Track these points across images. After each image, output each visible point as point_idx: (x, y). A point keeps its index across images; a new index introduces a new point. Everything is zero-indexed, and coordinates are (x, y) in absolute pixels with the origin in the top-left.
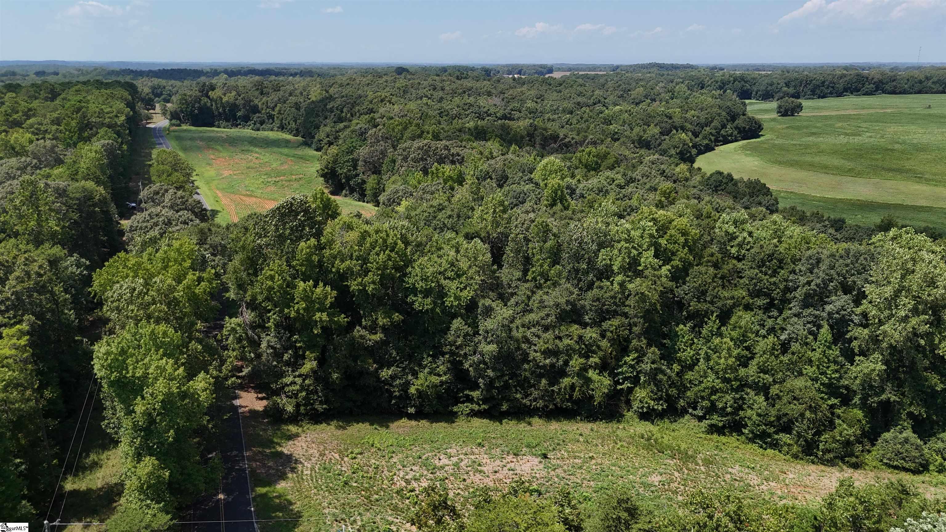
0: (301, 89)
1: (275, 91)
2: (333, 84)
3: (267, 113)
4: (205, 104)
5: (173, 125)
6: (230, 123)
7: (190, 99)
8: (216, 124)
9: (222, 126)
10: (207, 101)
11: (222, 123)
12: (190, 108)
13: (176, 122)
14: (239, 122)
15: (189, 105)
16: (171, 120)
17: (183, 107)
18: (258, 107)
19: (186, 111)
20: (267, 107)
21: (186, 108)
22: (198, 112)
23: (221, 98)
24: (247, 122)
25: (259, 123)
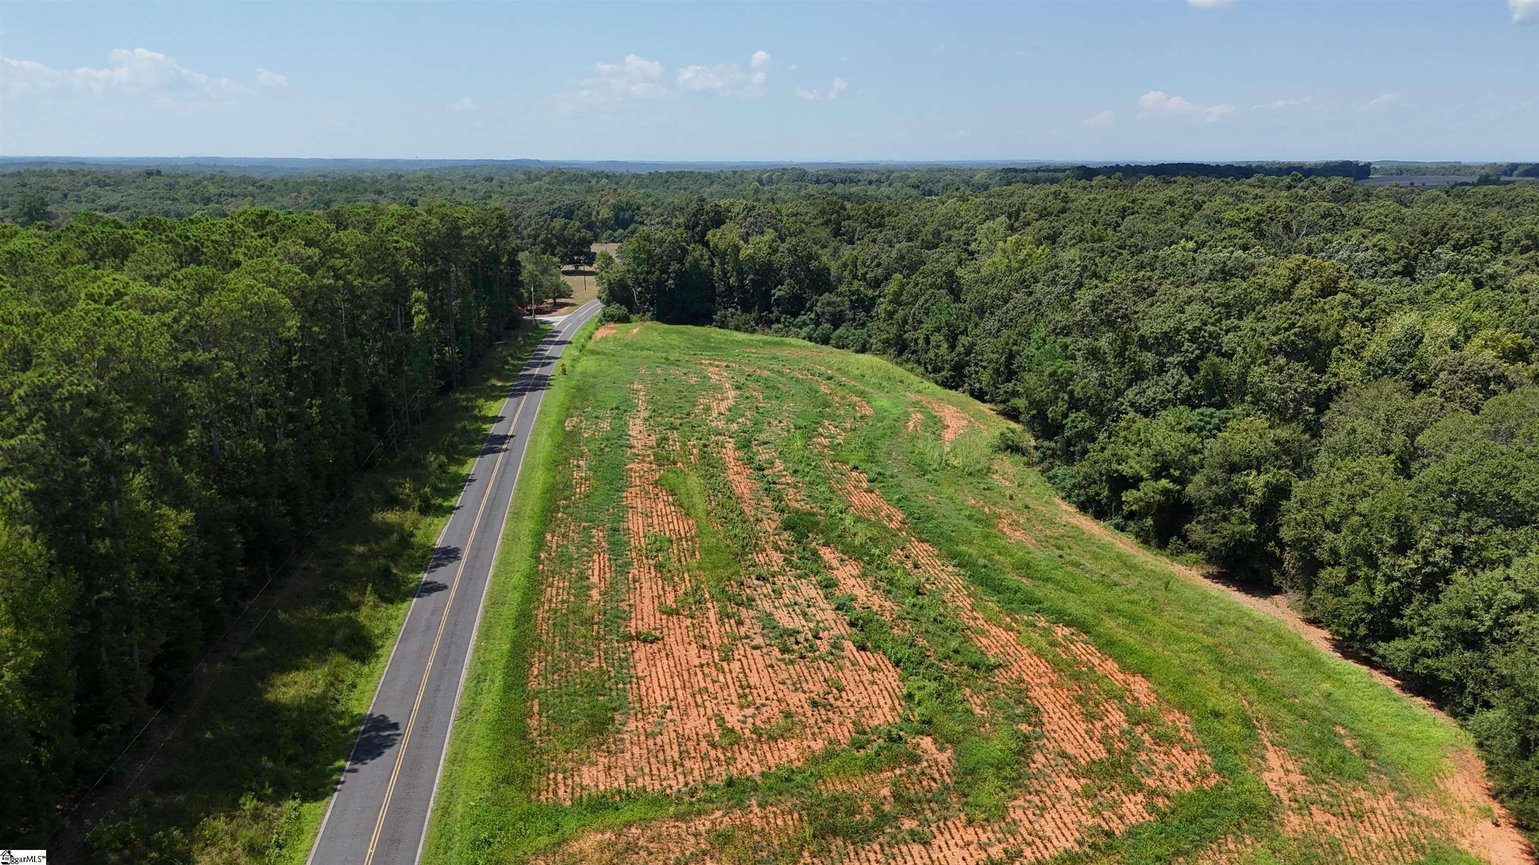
3: (853, 294)
4: (696, 262)
5: (607, 318)
6: (754, 315)
7: (658, 250)
8: (717, 317)
9: (732, 322)
10: (702, 256)
11: (733, 315)
12: (657, 272)
13: (615, 309)
14: (776, 313)
15: (654, 265)
16: (608, 303)
17: (639, 270)
18: (829, 274)
19: (645, 280)
20: (855, 277)
21: (648, 273)
22: (676, 284)
23: (737, 249)
24: (795, 315)
25: (828, 321)
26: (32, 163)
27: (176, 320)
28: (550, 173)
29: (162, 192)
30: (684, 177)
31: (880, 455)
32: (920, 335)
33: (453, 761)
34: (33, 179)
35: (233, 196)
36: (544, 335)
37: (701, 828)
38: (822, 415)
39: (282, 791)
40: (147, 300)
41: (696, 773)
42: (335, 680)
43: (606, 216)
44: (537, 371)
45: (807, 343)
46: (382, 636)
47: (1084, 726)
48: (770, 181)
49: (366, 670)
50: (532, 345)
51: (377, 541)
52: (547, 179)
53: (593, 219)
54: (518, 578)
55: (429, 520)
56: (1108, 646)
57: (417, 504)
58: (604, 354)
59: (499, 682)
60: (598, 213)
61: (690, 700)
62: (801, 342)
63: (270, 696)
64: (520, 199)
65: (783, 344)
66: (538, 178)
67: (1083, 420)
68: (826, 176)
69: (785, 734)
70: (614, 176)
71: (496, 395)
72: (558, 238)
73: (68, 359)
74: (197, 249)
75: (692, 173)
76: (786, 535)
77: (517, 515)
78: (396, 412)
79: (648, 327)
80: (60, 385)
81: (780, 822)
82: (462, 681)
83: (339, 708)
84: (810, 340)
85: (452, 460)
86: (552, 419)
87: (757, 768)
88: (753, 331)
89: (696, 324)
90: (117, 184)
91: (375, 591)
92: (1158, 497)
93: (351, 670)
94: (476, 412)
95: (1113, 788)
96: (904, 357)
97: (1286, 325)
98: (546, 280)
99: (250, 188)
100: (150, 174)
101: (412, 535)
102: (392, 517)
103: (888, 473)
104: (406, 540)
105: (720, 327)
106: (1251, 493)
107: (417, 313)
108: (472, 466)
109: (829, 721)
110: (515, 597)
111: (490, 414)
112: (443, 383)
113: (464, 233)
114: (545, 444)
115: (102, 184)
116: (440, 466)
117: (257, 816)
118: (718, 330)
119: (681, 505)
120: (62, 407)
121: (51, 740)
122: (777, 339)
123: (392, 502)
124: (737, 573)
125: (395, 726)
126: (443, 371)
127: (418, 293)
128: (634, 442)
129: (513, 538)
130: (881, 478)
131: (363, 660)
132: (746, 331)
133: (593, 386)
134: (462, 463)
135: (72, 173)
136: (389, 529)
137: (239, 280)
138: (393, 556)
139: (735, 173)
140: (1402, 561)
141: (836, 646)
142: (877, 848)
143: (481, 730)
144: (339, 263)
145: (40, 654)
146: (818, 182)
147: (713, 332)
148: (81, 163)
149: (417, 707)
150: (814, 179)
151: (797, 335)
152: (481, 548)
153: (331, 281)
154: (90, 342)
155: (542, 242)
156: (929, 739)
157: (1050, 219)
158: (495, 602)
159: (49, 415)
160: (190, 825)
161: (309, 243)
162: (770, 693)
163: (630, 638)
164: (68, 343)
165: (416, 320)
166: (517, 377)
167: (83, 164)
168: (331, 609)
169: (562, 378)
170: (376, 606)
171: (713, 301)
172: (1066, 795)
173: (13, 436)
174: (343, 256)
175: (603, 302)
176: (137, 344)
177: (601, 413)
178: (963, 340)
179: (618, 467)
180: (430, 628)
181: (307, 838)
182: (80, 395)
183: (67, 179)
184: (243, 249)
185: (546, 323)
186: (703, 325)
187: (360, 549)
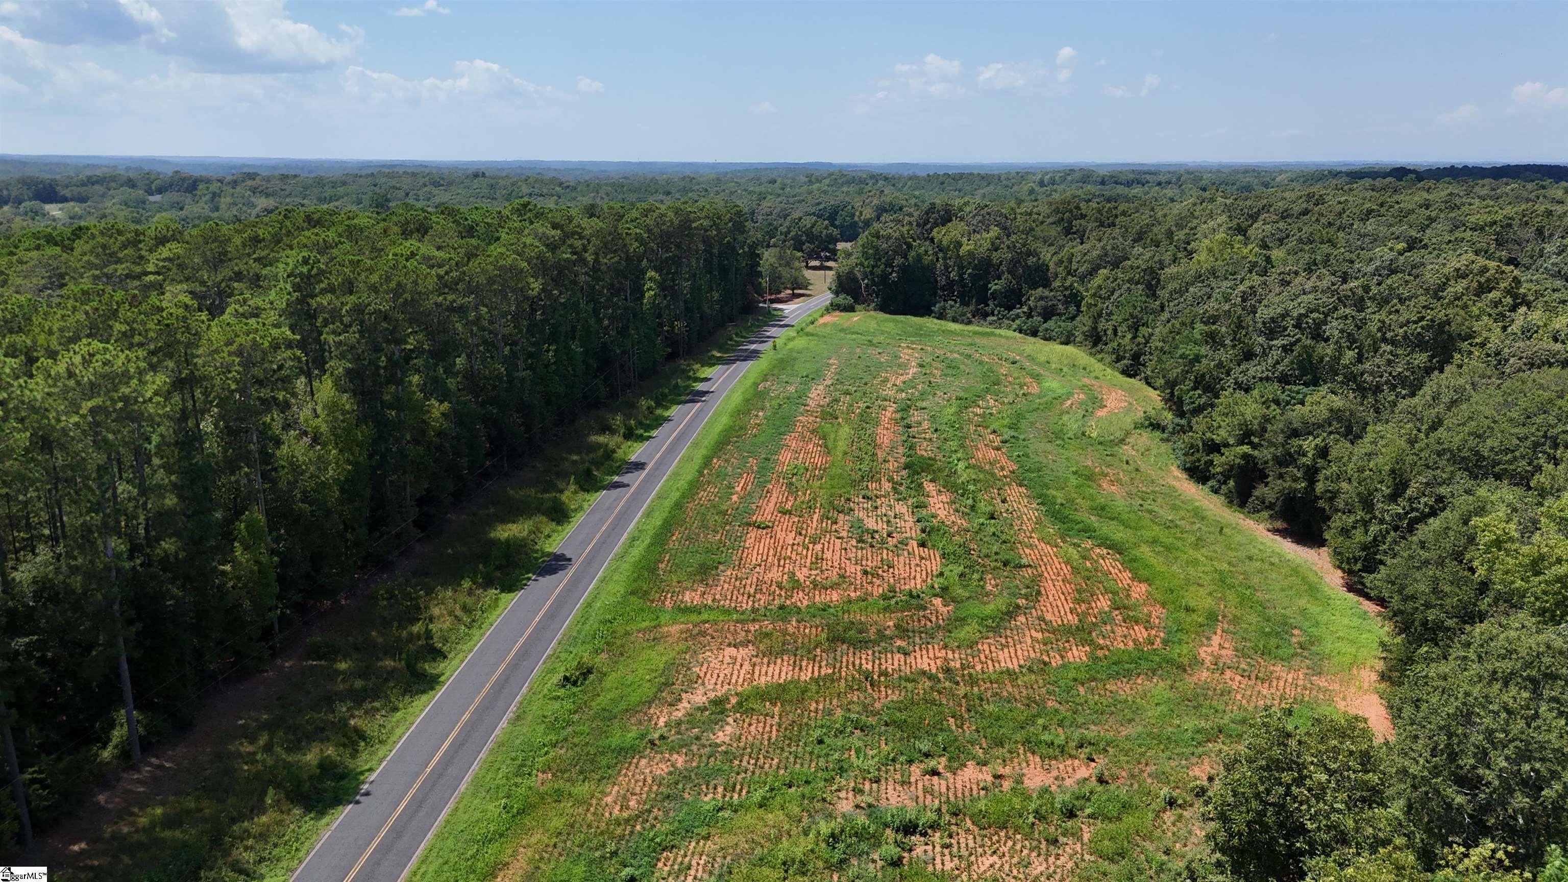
0: (1170, 222)
1: (1102, 225)
2: (1258, 213)
3: (1066, 289)
4: (919, 257)
5: (835, 307)
6: (972, 307)
7: (884, 246)
8: (936, 309)
9: (950, 313)
10: (926, 252)
11: (952, 306)
12: (882, 266)
13: (844, 299)
14: (991, 305)
15: (880, 259)
16: (837, 293)
17: (866, 263)
18: (1048, 270)
19: (872, 273)
20: (1069, 273)
21: (873, 267)
22: (899, 277)
23: (959, 244)
24: (1010, 308)
25: (1039, 314)
26: (383, 166)
27: (447, 273)
28: (830, 175)
29: (485, 191)
30: (961, 178)
31: (1023, 424)
32: (1109, 326)
33: (602, 580)
34: (383, 180)
35: (541, 195)
36: (771, 318)
37: (752, 629)
38: (987, 391)
39: (488, 583)
40: (430, 258)
41: (762, 602)
42: (537, 531)
43: (868, 216)
44: (753, 347)
45: (1017, 334)
46: (576, 510)
47: (1071, 605)
48: (1053, 182)
49: (560, 528)
50: (759, 327)
51: (588, 453)
52: (827, 181)
53: (856, 219)
54: (683, 484)
55: (629, 443)
56: (1131, 563)
57: (622, 431)
58: (817, 335)
59: (648, 541)
60: (861, 213)
61: (776, 562)
62: (1010, 333)
63: (492, 535)
64: (791, 200)
65: (993, 334)
66: (819, 181)
67: (1200, 396)
68: (1112, 177)
69: (834, 586)
70: (893, 178)
71: (711, 362)
72: (807, 235)
73: (374, 289)
74: (472, 228)
75: (971, 174)
76: (904, 473)
77: (696, 445)
78: (622, 366)
79: (870, 316)
80: (369, 305)
81: (807, 631)
82: (623, 540)
83: (537, 547)
84: (1020, 332)
85: (659, 404)
86: (749, 382)
87: (805, 603)
88: (969, 323)
89: (915, 315)
90: (450, 184)
91: (577, 482)
92: (1238, 461)
93: (548, 527)
94: (691, 374)
95: (1068, 641)
96: (1098, 348)
97: (1415, 318)
98: (785, 273)
99: (557, 189)
100: (476, 176)
101: (614, 451)
102: (602, 439)
103: (1022, 437)
104: (609, 454)
105: (938, 318)
106: (1304, 455)
107: (648, 290)
108: (674, 411)
109: (871, 583)
110: (676, 495)
111: (703, 376)
112: (670, 350)
113: (694, 225)
114: (737, 398)
115: (436, 184)
116: (648, 408)
117: (470, 593)
118: (935, 321)
119: (826, 447)
120: (370, 319)
121: (354, 529)
122: (988, 330)
123: (606, 429)
124: (848, 492)
125: (570, 560)
126: (672, 341)
127: (651, 273)
128: (810, 402)
129: (690, 459)
130: (1013, 440)
131: (559, 523)
132: (962, 322)
133: (795, 359)
134: (667, 408)
135: (414, 175)
136: (599, 446)
137: (495, 250)
138: (598, 464)
139: (1018, 173)
140: (1393, 506)
141: (904, 543)
142: (870, 652)
143: (626, 566)
144: (578, 244)
145: (350, 467)
146: (1103, 183)
147: (930, 323)
148: (423, 165)
149: (587, 551)
150: (1099, 179)
151: (1009, 327)
152: (662, 464)
153: (569, 256)
154: (388, 279)
155: (793, 239)
156: (939, 600)
157: (1289, 220)
158: (660, 497)
159: (362, 323)
160: (430, 591)
161: (555, 226)
162: (836, 564)
163: (749, 525)
164: (374, 278)
165: (647, 295)
166: (735, 351)
167: (426, 167)
168: (545, 491)
169: (772, 352)
170: (576, 492)
171: (935, 294)
172: (1029, 641)
173: (340, 334)
174: (581, 238)
175: (832, 292)
176: (415, 283)
177: (792, 380)
178: (1144, 331)
179: (789, 417)
180: (610, 509)
181: (499, 610)
182: (380, 310)
183: (409, 180)
184: (506, 230)
185: (775, 309)
186: (922, 315)
187: (575, 458)
